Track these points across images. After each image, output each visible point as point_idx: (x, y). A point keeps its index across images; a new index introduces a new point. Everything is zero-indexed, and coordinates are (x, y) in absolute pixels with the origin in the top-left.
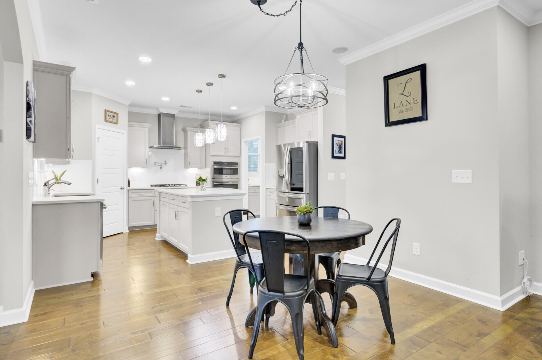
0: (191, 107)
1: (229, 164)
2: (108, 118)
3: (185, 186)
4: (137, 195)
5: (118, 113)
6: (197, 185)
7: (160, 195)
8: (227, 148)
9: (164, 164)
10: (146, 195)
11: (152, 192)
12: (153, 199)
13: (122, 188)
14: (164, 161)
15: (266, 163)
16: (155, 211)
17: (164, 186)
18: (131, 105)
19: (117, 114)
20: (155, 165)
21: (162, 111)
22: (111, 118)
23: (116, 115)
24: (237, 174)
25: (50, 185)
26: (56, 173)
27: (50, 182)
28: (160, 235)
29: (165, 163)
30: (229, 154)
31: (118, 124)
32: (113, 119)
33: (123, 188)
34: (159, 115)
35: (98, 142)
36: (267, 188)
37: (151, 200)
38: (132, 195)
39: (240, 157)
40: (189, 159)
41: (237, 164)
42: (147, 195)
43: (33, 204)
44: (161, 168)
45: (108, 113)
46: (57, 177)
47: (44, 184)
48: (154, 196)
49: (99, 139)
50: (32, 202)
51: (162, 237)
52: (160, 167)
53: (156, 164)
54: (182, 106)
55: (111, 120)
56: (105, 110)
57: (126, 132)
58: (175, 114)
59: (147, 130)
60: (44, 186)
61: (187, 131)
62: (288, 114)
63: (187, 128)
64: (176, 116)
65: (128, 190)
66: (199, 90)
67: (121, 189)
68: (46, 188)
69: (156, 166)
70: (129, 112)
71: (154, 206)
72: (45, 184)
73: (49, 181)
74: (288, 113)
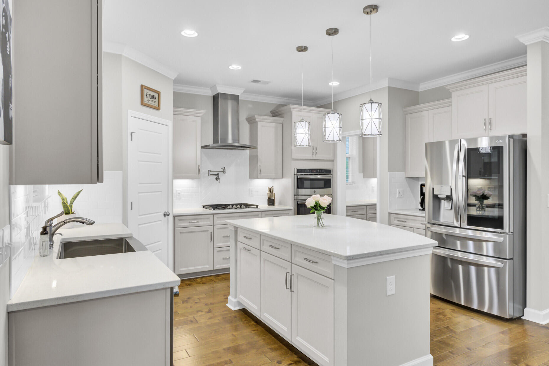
0: (268, 83)
1: (318, 172)
2: (146, 99)
3: (256, 206)
4: (187, 224)
5: (160, 92)
6: (269, 205)
7: (236, 232)
8: (316, 147)
9: (222, 173)
10: (200, 223)
11: (208, 218)
12: (210, 229)
13: (165, 213)
14: (222, 168)
15: (388, 171)
16: (214, 248)
17: (225, 206)
18: (177, 81)
19: (158, 93)
20: (210, 174)
21: (221, 90)
22: (149, 99)
23: (156, 95)
24: (330, 187)
25: (54, 226)
26: (64, 195)
27: (55, 222)
28: (236, 300)
29: (224, 171)
30: (319, 157)
31: (159, 110)
32: (153, 101)
33: (168, 213)
34: (216, 98)
35: (131, 141)
36: (390, 213)
37: (207, 231)
38: (179, 224)
39: (332, 161)
40: (259, 164)
41: (329, 171)
42: (202, 223)
43: (10, 310)
44: (217, 179)
45: (146, 92)
46: (67, 202)
47: (41, 230)
48: (212, 224)
49: (133, 134)
50: (8, 306)
51: (239, 303)
52: (216, 177)
53: (212, 173)
54: (255, 81)
55: (150, 102)
56: (142, 86)
57: (170, 123)
58: (238, 96)
59: (199, 119)
60: (42, 233)
61: (256, 122)
62: (418, 92)
63: (257, 117)
64: (240, 98)
65: (174, 216)
66: (302, 47)
67: (165, 215)
68: (46, 237)
69: (211, 176)
70: (174, 92)
71: (212, 242)
72: (45, 229)
73: (52, 219)
74: (420, 91)
